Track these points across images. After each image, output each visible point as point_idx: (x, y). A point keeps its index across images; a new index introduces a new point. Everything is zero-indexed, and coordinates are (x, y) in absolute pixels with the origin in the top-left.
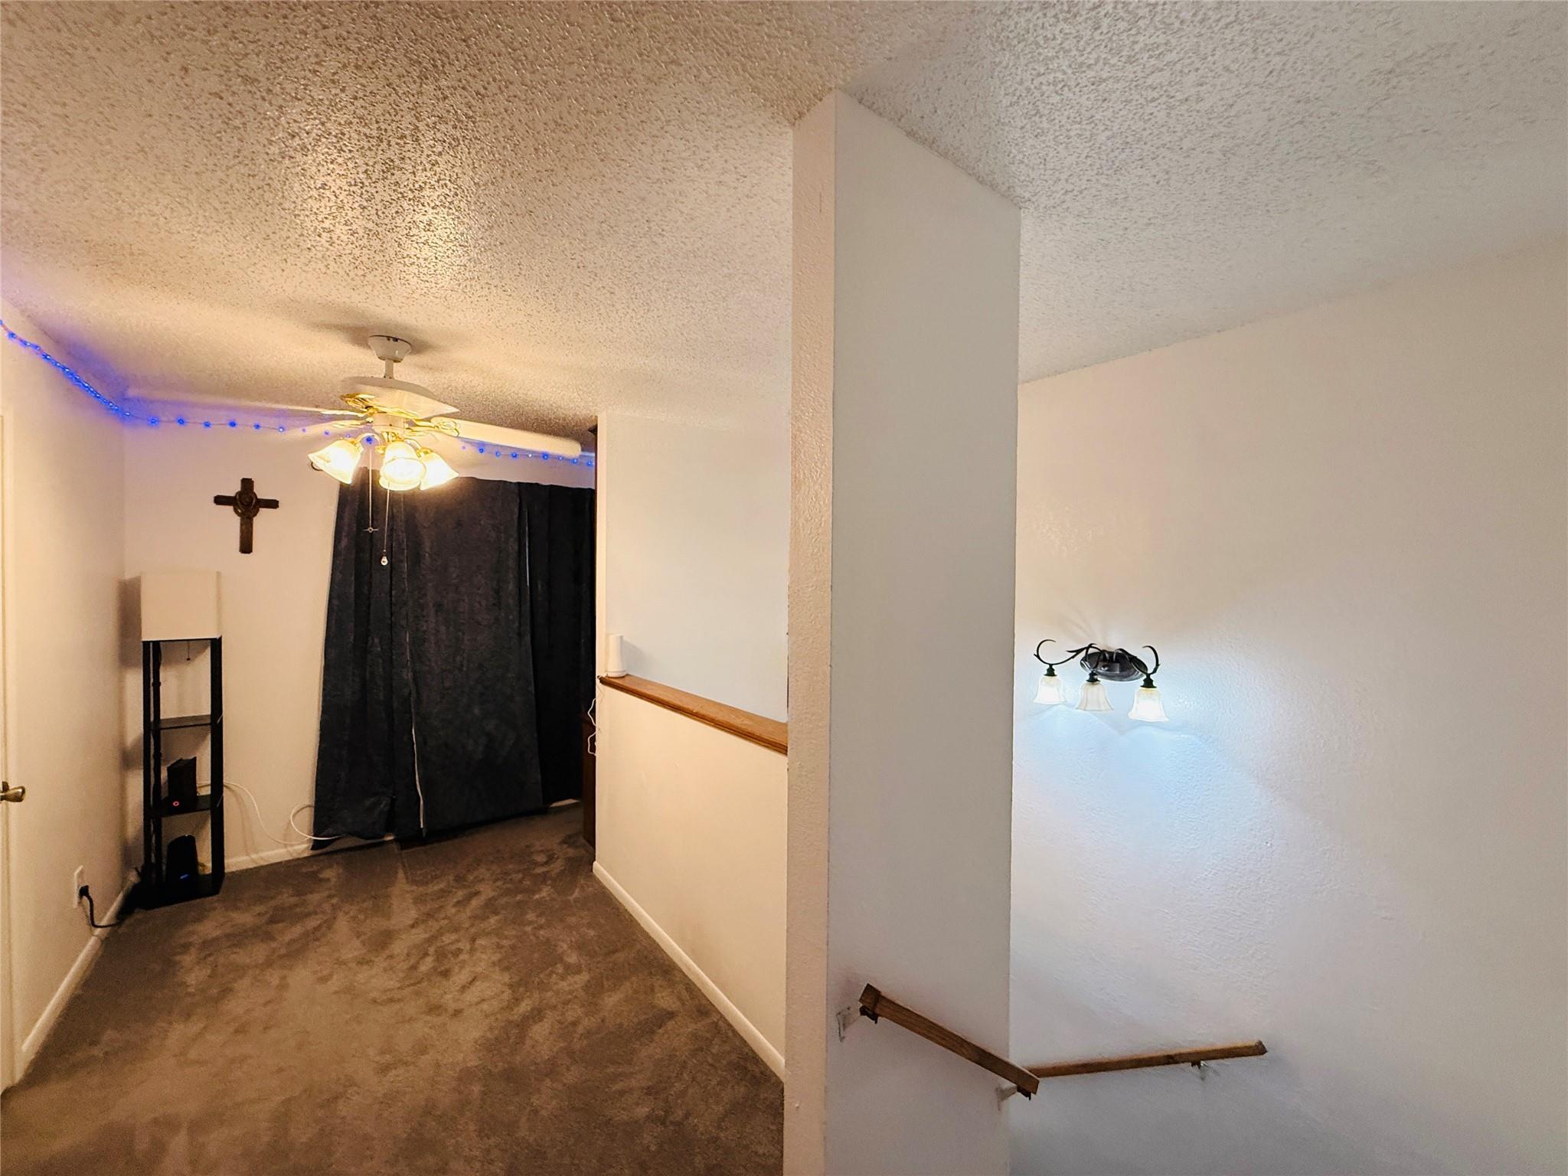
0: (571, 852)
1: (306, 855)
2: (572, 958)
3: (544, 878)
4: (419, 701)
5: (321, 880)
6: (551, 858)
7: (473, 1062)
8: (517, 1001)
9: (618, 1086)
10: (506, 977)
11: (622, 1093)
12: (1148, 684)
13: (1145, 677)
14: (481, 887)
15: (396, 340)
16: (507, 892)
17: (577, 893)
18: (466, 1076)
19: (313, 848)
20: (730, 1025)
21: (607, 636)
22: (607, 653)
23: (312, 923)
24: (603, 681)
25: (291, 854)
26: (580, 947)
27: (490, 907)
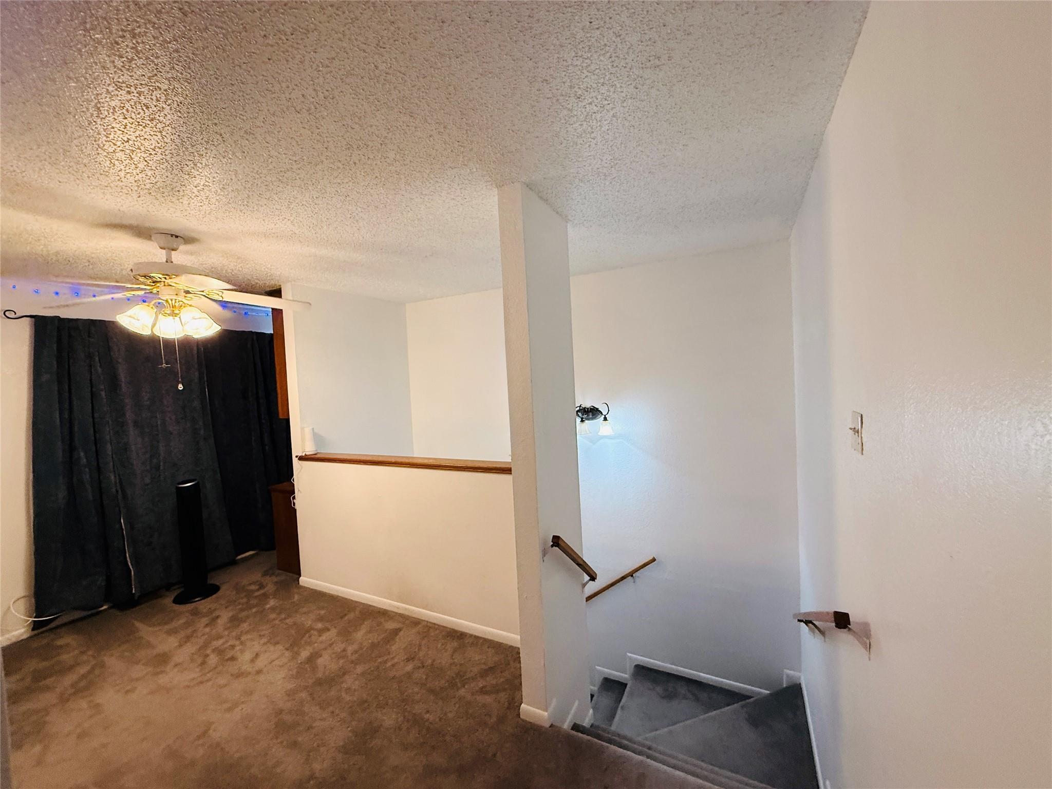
0: (275, 579)
1: (25, 637)
2: (320, 625)
3: (265, 596)
4: (125, 496)
5: (61, 647)
6: (262, 586)
7: (290, 686)
8: (298, 653)
9: (389, 664)
10: (280, 647)
11: (393, 665)
12: (605, 419)
13: (603, 416)
14: (217, 613)
15: (177, 237)
16: (242, 610)
17: (296, 597)
18: (290, 694)
19: (33, 629)
20: (435, 624)
21: (302, 429)
22: (303, 440)
23: (83, 670)
24: (301, 458)
25: (11, 640)
26: (321, 619)
27: (235, 621)
